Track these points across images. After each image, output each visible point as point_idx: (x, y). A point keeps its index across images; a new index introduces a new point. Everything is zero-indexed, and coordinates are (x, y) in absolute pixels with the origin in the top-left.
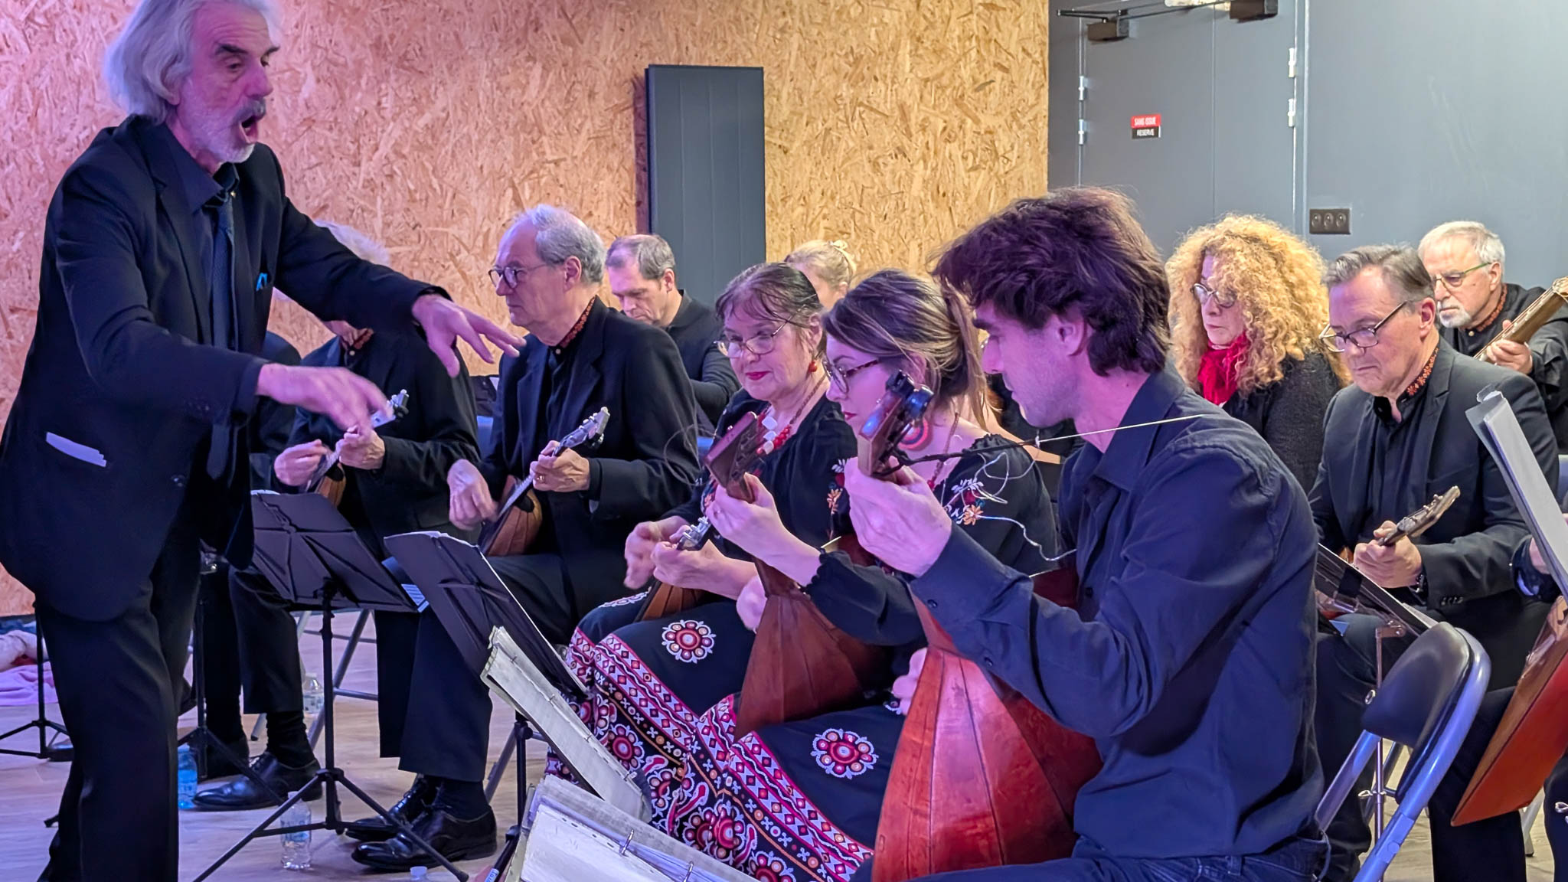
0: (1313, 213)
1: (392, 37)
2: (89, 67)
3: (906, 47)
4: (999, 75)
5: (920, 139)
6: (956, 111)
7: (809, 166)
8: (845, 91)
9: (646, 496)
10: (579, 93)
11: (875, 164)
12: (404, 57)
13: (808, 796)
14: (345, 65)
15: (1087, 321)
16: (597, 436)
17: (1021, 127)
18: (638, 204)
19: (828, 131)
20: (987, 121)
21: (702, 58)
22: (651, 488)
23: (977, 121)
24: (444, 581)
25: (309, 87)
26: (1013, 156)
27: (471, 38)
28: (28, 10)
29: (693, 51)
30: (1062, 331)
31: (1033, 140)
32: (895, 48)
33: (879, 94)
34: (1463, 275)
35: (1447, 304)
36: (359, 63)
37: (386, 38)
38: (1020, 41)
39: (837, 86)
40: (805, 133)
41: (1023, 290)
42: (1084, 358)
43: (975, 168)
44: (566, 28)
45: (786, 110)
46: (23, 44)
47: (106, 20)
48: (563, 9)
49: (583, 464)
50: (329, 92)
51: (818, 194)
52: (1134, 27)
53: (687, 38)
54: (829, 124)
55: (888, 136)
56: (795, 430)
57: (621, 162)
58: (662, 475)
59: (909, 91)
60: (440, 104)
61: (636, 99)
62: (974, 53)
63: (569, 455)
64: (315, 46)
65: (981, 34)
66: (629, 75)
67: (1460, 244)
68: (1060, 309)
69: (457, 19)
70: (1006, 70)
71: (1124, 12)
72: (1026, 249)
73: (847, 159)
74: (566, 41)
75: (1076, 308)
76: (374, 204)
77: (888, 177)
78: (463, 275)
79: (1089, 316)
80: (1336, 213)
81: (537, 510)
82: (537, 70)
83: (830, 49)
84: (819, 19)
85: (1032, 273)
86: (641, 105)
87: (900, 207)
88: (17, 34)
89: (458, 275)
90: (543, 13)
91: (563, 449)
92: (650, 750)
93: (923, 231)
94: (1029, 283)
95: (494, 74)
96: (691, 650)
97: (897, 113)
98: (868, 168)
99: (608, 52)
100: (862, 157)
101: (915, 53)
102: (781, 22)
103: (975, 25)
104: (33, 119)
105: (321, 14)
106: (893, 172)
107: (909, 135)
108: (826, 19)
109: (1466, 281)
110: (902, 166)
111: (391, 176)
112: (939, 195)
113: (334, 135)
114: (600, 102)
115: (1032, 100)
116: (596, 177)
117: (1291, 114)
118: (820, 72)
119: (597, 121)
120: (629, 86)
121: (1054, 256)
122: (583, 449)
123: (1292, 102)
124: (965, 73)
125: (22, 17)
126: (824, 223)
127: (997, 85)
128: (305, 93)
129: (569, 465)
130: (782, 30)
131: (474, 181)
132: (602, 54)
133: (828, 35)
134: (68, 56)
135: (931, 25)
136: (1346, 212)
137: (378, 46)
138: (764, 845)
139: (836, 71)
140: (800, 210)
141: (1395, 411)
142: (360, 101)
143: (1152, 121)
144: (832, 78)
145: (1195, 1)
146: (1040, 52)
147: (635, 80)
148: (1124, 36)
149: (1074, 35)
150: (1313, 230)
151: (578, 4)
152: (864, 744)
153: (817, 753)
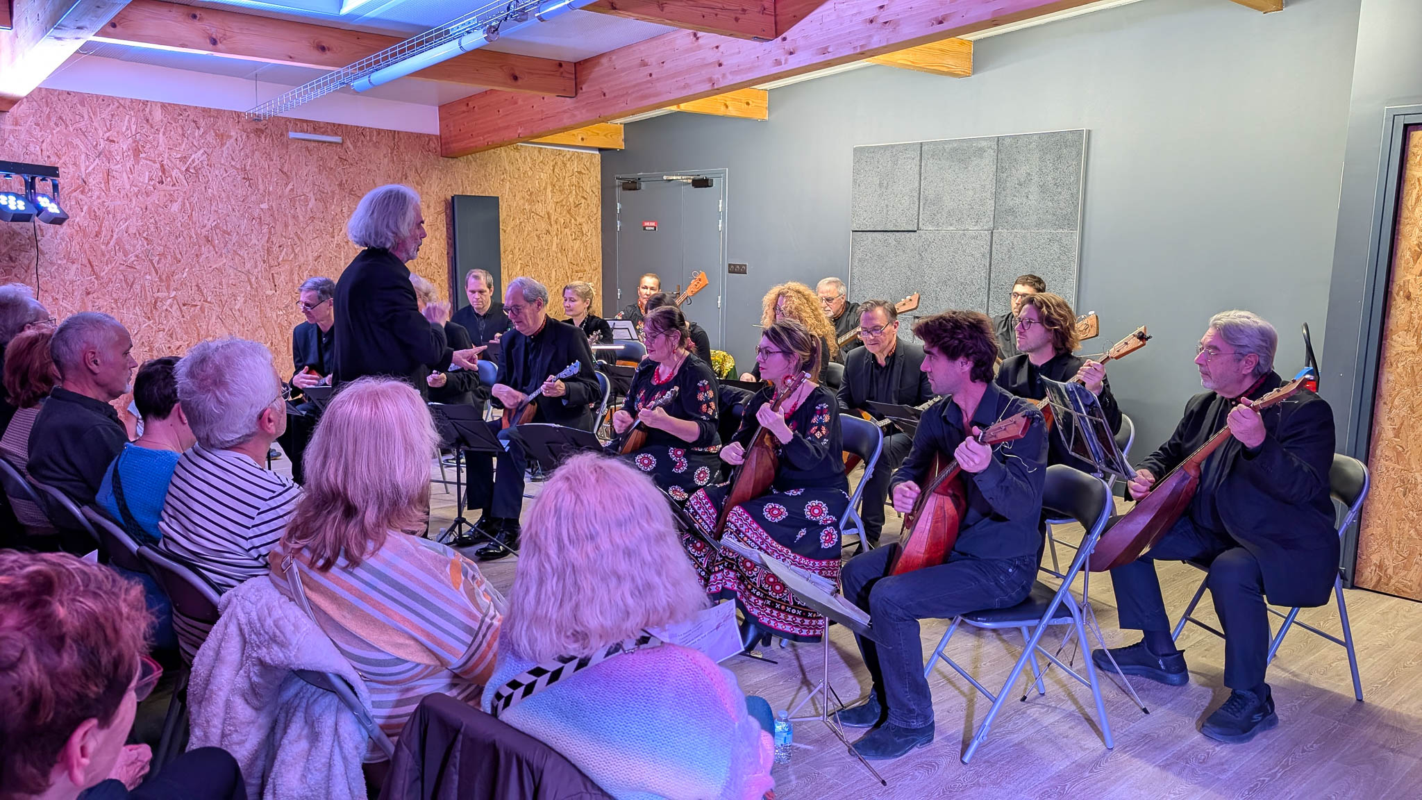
0: (730, 265)
1: (347, 181)
2: (215, 193)
3: (549, 189)
4: (583, 201)
5: (555, 227)
6: (568, 216)
8: (527, 207)
11: (538, 237)
12: (352, 190)
14: (327, 193)
15: (973, 362)
17: (592, 222)
18: (448, 254)
19: (521, 223)
20: (580, 220)
21: (472, 191)
23: (576, 220)
24: (547, 443)
25: (312, 203)
26: (589, 234)
28: (186, 166)
29: (468, 188)
30: (963, 363)
31: (596, 228)
32: (545, 189)
33: (539, 208)
36: (333, 192)
37: (344, 181)
38: (591, 187)
39: (524, 205)
40: (513, 224)
42: (968, 374)
43: (575, 239)
44: (418, 178)
45: (505, 214)
46: (185, 181)
47: (222, 171)
48: (416, 170)
49: (563, 385)
50: (321, 205)
51: (517, 249)
52: (643, 185)
53: (466, 183)
54: (521, 220)
55: (543, 226)
56: (676, 373)
57: (441, 236)
59: (551, 207)
61: (447, 208)
62: (574, 192)
63: (558, 382)
64: (314, 184)
65: (576, 184)
66: (443, 199)
67: (832, 287)
69: (373, 173)
70: (585, 198)
71: (639, 179)
73: (528, 235)
75: (972, 357)
76: (340, 254)
77: (543, 242)
80: (740, 266)
83: (521, 189)
84: (517, 176)
86: (449, 212)
87: (548, 255)
88: (182, 177)
90: (408, 172)
93: (557, 265)
97: (546, 216)
98: (536, 239)
99: (435, 188)
100: (534, 234)
101: (552, 191)
102: (502, 177)
103: (574, 180)
104: (190, 217)
105: (317, 170)
106: (545, 240)
107: (551, 225)
108: (519, 176)
110: (548, 238)
111: (347, 242)
112: (562, 250)
113: (323, 224)
114: (432, 209)
115: (595, 211)
117: (720, 226)
118: (517, 198)
119: (431, 218)
120: (443, 203)
123: (720, 221)
124: (571, 200)
125: (184, 169)
126: (520, 262)
127: (582, 205)
128: (310, 206)
129: (557, 386)
130: (503, 180)
132: (432, 189)
133: (520, 183)
134: (205, 188)
135: (558, 180)
136: (746, 265)
137: (340, 185)
139: (523, 198)
140: (511, 256)
141: (881, 362)
142: (334, 209)
143: (653, 224)
144: (522, 201)
145: (674, 178)
146: (598, 192)
147: (446, 200)
148: (640, 189)
149: (614, 187)
150: (729, 272)
151: (422, 167)
152: (783, 509)
153: (765, 513)
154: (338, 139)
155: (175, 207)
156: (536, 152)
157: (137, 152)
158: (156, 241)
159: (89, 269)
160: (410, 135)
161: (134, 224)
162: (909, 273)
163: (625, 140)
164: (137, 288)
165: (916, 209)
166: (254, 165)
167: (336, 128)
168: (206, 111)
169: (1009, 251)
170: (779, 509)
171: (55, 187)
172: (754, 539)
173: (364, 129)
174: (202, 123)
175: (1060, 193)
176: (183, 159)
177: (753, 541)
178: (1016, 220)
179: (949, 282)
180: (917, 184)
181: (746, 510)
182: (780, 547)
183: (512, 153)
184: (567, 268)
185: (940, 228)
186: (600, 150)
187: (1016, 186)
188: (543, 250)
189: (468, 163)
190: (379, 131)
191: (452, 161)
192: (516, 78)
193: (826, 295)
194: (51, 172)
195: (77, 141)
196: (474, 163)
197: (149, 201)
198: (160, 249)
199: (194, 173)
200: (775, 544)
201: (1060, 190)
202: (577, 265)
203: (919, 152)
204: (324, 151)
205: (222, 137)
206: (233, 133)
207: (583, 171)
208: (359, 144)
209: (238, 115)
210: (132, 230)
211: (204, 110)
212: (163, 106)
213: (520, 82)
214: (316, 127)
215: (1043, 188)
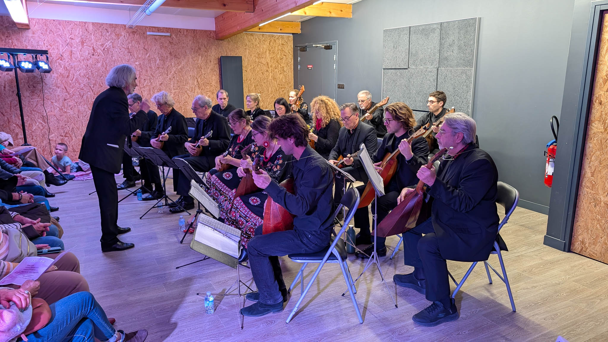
0: (338, 85)
1: (173, 52)
2: (116, 58)
3: (268, 52)
4: (284, 57)
5: (271, 69)
6: (277, 63)
7: (251, 74)
8: (257, 60)
9: (220, 147)
10: (208, 61)
11: (263, 73)
12: (176, 55)
13: (248, 208)
14: (165, 57)
15: (294, 138)
16: (210, 136)
17: (289, 66)
18: (220, 81)
19: (254, 67)
20: (282, 65)
21: (231, 54)
22: (220, 145)
23: (281, 65)
25: (158, 61)
26: (287, 71)
27: (188, 52)
28: (103, 48)
29: (229, 53)
30: (290, 140)
31: (291, 68)
32: (266, 52)
33: (263, 60)
34: (364, 101)
35: (361, 105)
36: (167, 57)
37: (172, 52)
38: (288, 50)
39: (255, 59)
40: (250, 68)
41: (283, 134)
42: (294, 144)
43: (280, 74)
44: (205, 49)
45: (246, 64)
46: (103, 54)
47: (119, 50)
48: (205, 46)
49: (208, 141)
50: (162, 62)
51: (253, 79)
52: (308, 49)
53: (228, 51)
54: (254, 66)
55: (265, 68)
56: (245, 138)
57: (216, 74)
58: (223, 143)
59: (268, 60)
60: (182, 64)
61: (219, 62)
62: (280, 53)
63: (206, 139)
64: (159, 53)
65: (281, 49)
66: (217, 58)
67: (364, 95)
68: (290, 137)
69: (185, 48)
70: (286, 56)
71: (306, 46)
72: (283, 126)
73: (258, 72)
74: (205, 52)
75: (292, 136)
76: (171, 82)
77: (265, 75)
78: (188, 95)
79: (295, 137)
80: (342, 85)
81: (201, 148)
82: (200, 57)
83: (254, 52)
84: (252, 47)
85: (284, 131)
86: (220, 63)
87: (267, 81)
88: (102, 52)
89: (187, 95)
90: (201, 47)
91: (204, 138)
92: (221, 195)
93: (272, 85)
94: (284, 132)
95: (192, 58)
96: (228, 177)
97: (266, 64)
98: (261, 74)
99: (213, 53)
100: (260, 72)
101: (269, 53)
102: (245, 47)
103: (280, 47)
104: (106, 68)
105: (160, 48)
106: (266, 75)
107: (269, 68)
108: (253, 47)
109: (365, 102)
110: (267, 73)
111: (174, 77)
112: (274, 79)
113: (163, 70)
114: (212, 62)
115: (290, 61)
116: (212, 76)
117: (335, 67)
118: (252, 57)
119: (212, 66)
120: (217, 60)
121: (288, 127)
122: (208, 138)
123: (335, 65)
124: (278, 56)
125: (102, 49)
126: (254, 84)
127: (284, 59)
128: (157, 62)
129: (205, 141)
130: (245, 49)
131: (189, 78)
132: (212, 54)
133: (253, 50)
134: (112, 56)
135: (272, 48)
136: (344, 85)
137: (170, 53)
138: (240, 216)
139: (255, 56)
140: (249, 82)
141: (351, 132)
142: (168, 63)
143: (311, 66)
144: (255, 58)
145: (318, 45)
146: (292, 53)
147: (218, 59)
148: (306, 51)
149: (298, 50)
150: (338, 88)
151: (207, 45)
152: (258, 200)
153: (250, 201)
154: (168, 34)
155: (99, 65)
156: (261, 36)
157: (83, 43)
158: (92, 78)
159: (65, 90)
160: (201, 31)
161: (83, 72)
162: (405, 89)
163: (301, 29)
164: (85, 97)
165: (408, 58)
166: (132, 46)
167: (168, 30)
168: (111, 25)
169: (445, 78)
170: (256, 200)
171: (47, 58)
172: (243, 212)
173: (180, 29)
174: (109, 30)
175: (467, 49)
176: (102, 45)
177: (243, 213)
178: (448, 63)
179: (420, 93)
180: (408, 47)
181: (241, 199)
182: (255, 216)
183: (249, 37)
184: (276, 86)
185: (417, 67)
186: (293, 34)
187: (449, 46)
188: (265, 79)
189: (229, 42)
190: (187, 30)
191: (221, 42)
192: (225, 5)
193: (361, 99)
194: (45, 52)
195: (58, 40)
196: (231, 42)
197: (89, 62)
198: (94, 82)
199: (106, 51)
200: (252, 215)
201: (466, 48)
202: (282, 85)
203: (409, 31)
204: (163, 39)
205: (118, 36)
206: (123, 34)
207: (284, 44)
208: (178, 36)
209: (125, 26)
210: (82, 74)
211: (110, 25)
212: (93, 23)
213: (227, 7)
214: (159, 29)
215: (460, 48)
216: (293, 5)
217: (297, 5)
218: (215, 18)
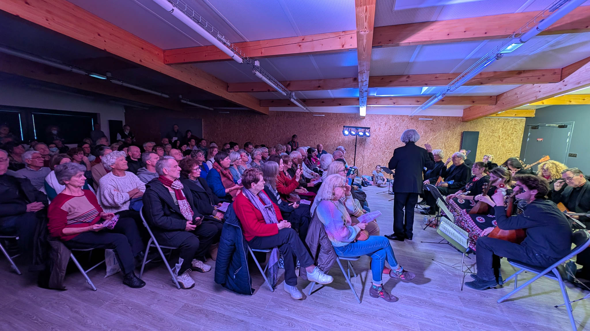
0: (569, 154)
4: (515, 132)
5: (501, 140)
6: (508, 137)
7: (484, 142)
8: (491, 134)
10: (454, 134)
11: (494, 142)
12: (434, 130)
13: (475, 223)
17: (518, 139)
21: (471, 130)
23: (511, 138)
26: (516, 142)
27: (442, 128)
31: (520, 140)
32: (499, 129)
33: (496, 135)
36: (428, 131)
38: (519, 128)
40: (484, 139)
43: (510, 143)
44: (454, 127)
45: (482, 136)
46: (394, 129)
50: (425, 134)
51: (485, 145)
52: (540, 128)
53: (469, 128)
54: (488, 138)
55: (497, 139)
56: (479, 179)
57: (458, 141)
59: (500, 134)
60: (437, 135)
61: (462, 134)
62: (511, 130)
64: (424, 129)
66: (461, 132)
69: (440, 126)
70: (517, 132)
71: (538, 126)
73: (490, 142)
74: (453, 129)
77: (496, 144)
80: (574, 154)
82: (449, 131)
83: (489, 129)
86: (462, 135)
87: (497, 147)
90: (451, 126)
92: (455, 212)
93: (500, 150)
95: (444, 132)
96: (462, 202)
97: (498, 137)
98: (493, 143)
99: (459, 129)
100: (492, 141)
101: (502, 130)
103: (512, 126)
107: (500, 139)
108: (489, 126)
110: (498, 143)
111: (430, 142)
112: (503, 146)
114: (457, 135)
115: (520, 135)
116: (455, 143)
117: (568, 141)
118: (487, 132)
119: (456, 137)
123: (568, 139)
124: (510, 132)
125: (394, 127)
127: (515, 134)
128: (422, 134)
130: (483, 127)
131: (440, 143)
135: (505, 127)
137: (431, 129)
138: (468, 226)
139: (490, 132)
140: (481, 147)
142: (428, 134)
143: (541, 139)
144: (489, 133)
145: (552, 125)
146: (523, 130)
147: (462, 133)
148: (538, 129)
149: (529, 128)
150: (569, 156)
151: (456, 124)
152: (483, 219)
153: (477, 219)
154: (432, 119)
155: (391, 134)
156: (497, 119)
157: (386, 124)
158: (387, 140)
159: (373, 145)
160: (453, 117)
161: (383, 137)
163: (535, 114)
164: (382, 149)
166: (410, 126)
167: (431, 117)
168: (401, 116)
171: (369, 131)
172: (471, 224)
173: (439, 116)
174: (400, 118)
176: (395, 125)
181: (470, 216)
182: (479, 229)
183: (487, 120)
184: (504, 151)
186: (526, 117)
188: (495, 146)
189: (471, 123)
190: (443, 117)
191: (465, 123)
192: (474, 102)
194: (369, 128)
195: (375, 123)
196: (473, 123)
197: (387, 133)
198: (387, 142)
199: (396, 128)
202: (509, 151)
204: (428, 122)
205: (403, 121)
206: (406, 119)
207: (516, 124)
208: (437, 120)
209: (408, 116)
210: (382, 138)
211: (400, 115)
212: (392, 115)
213: (475, 103)
214: (426, 117)
216: (534, 99)
217: (538, 98)
218: (464, 110)
